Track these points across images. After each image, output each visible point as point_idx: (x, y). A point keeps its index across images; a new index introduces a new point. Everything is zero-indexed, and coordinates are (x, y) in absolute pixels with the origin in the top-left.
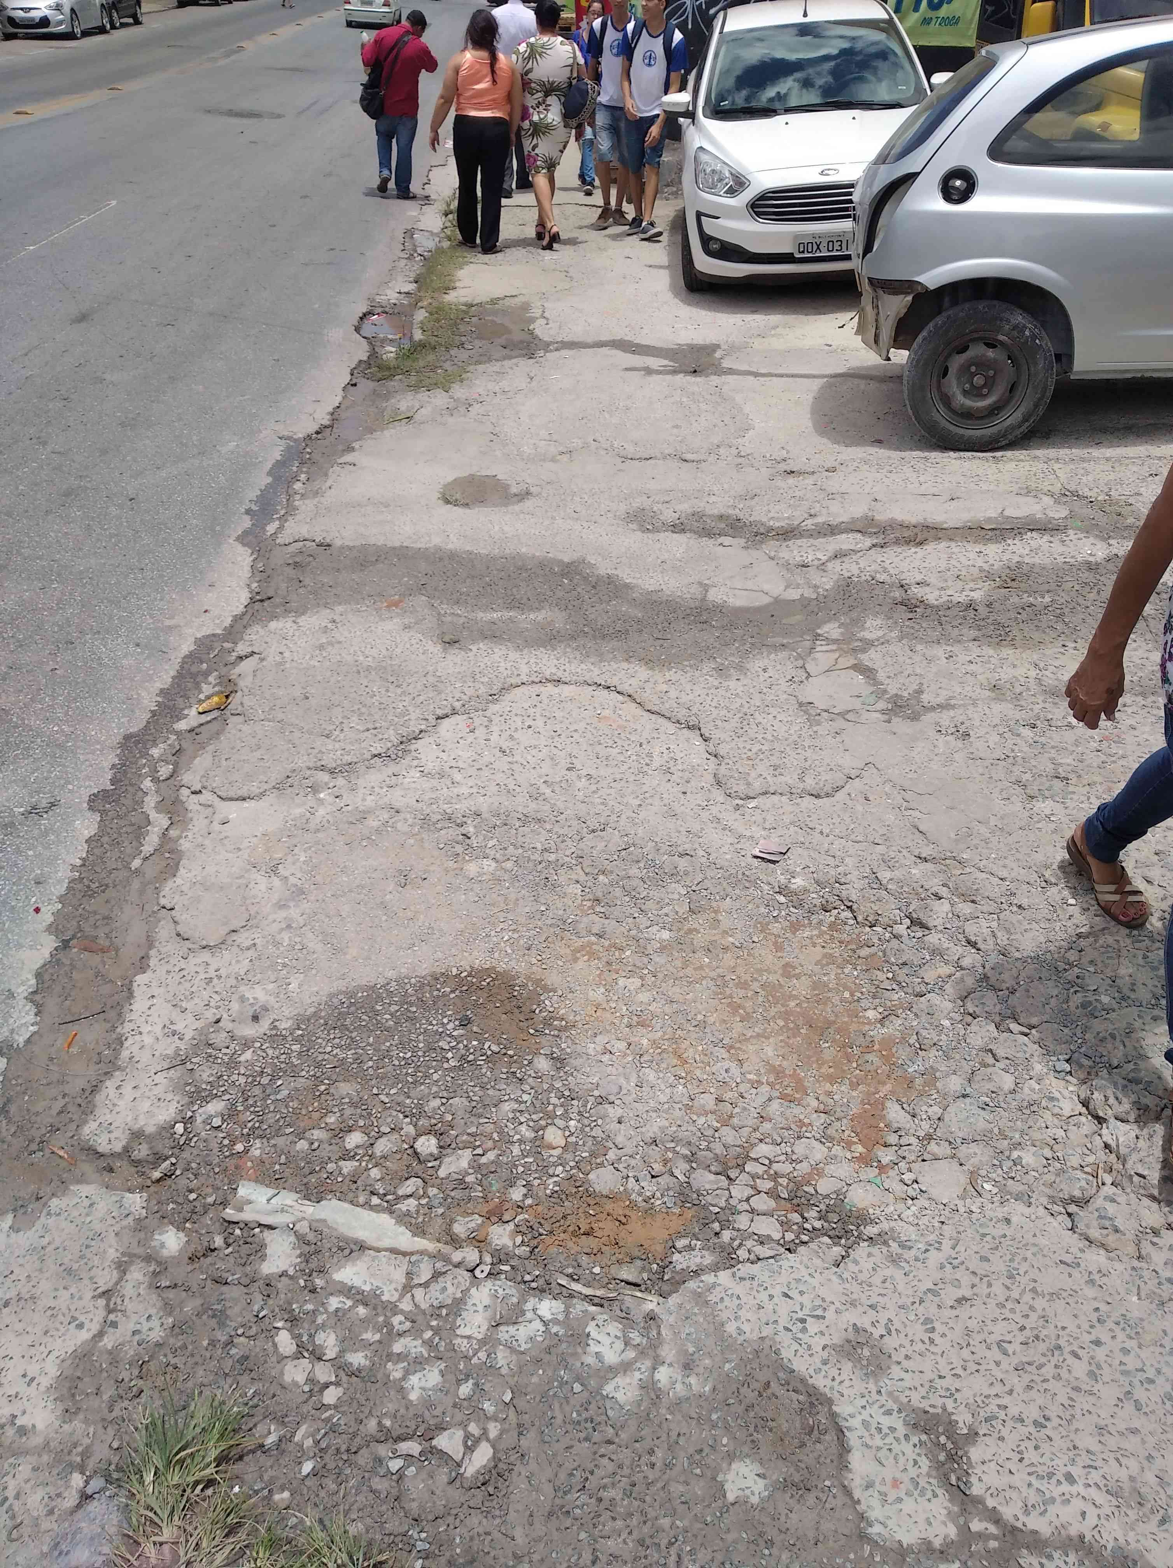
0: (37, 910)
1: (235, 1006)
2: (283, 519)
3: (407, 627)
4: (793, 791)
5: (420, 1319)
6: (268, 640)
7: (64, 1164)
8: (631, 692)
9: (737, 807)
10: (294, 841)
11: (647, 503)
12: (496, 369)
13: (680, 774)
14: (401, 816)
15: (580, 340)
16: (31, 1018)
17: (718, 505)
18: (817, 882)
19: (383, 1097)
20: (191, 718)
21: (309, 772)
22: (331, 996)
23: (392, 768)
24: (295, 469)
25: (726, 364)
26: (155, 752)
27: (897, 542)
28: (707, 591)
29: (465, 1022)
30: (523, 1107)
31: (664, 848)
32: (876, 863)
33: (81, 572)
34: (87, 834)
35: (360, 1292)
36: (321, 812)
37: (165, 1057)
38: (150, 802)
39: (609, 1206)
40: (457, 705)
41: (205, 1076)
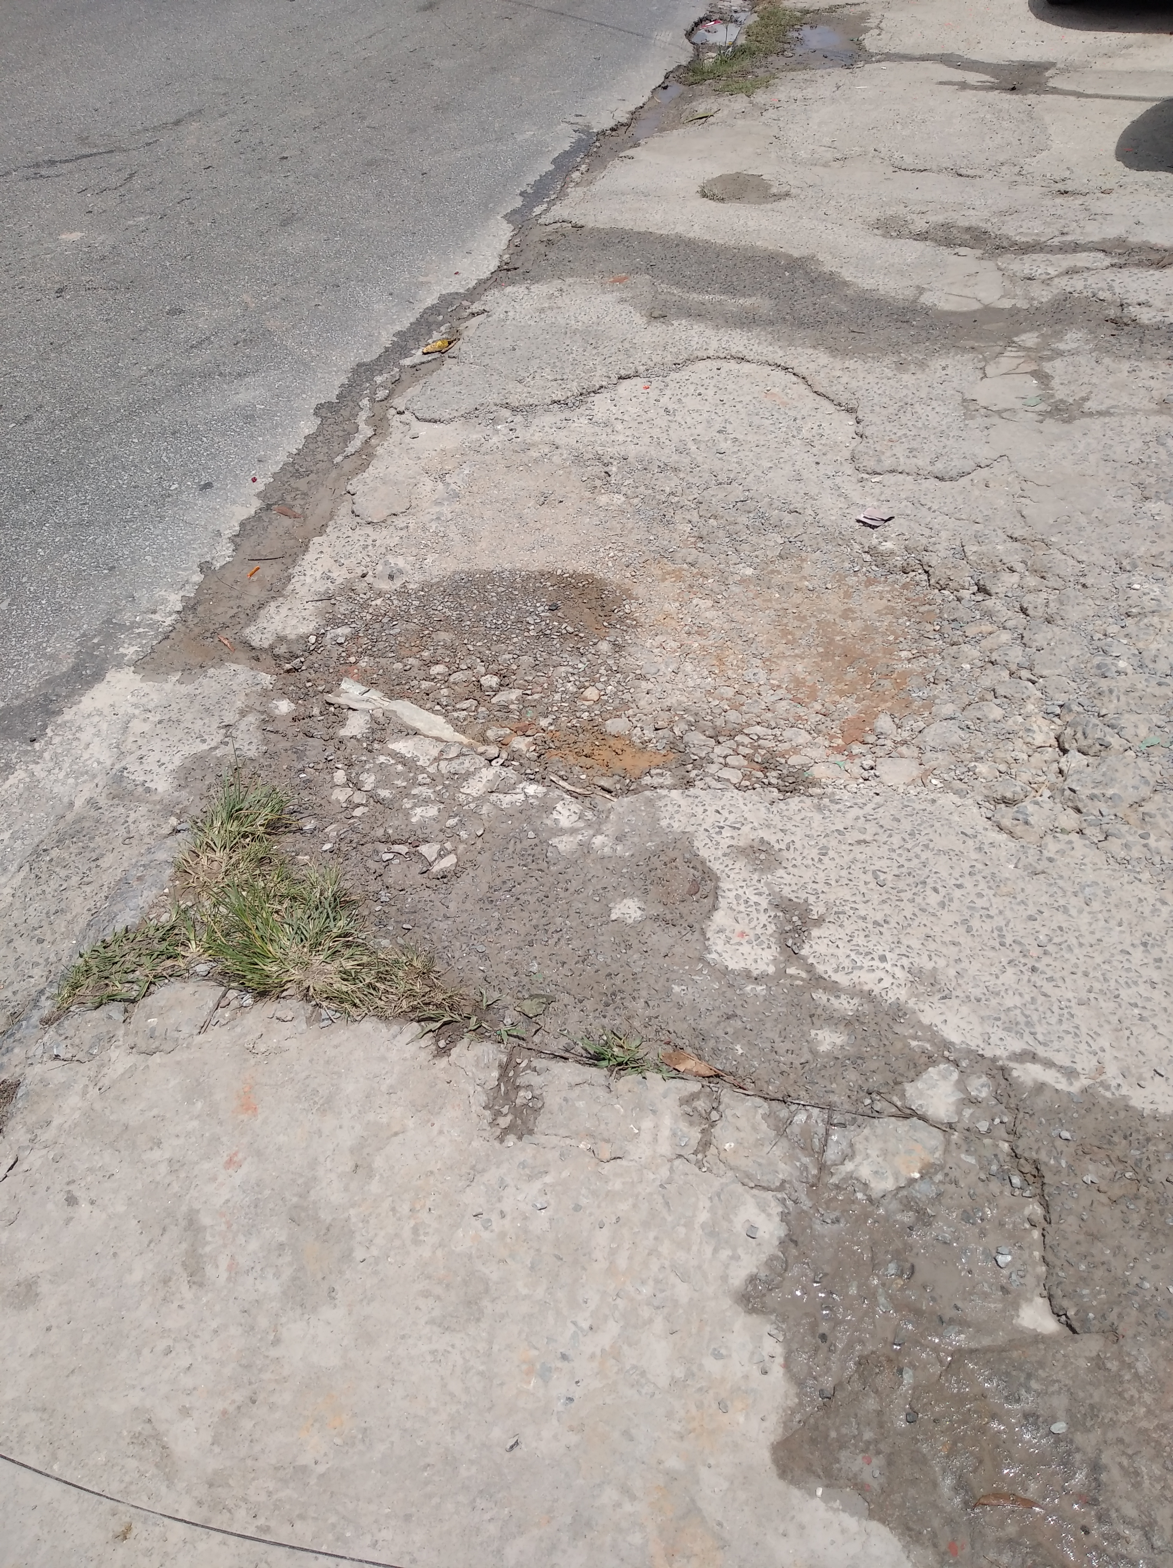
0: (254, 480)
1: (380, 568)
2: (552, 203)
3: (622, 301)
4: (921, 472)
5: (438, 780)
6: (500, 301)
7: (227, 650)
8: (805, 374)
9: (861, 480)
10: (465, 459)
11: (901, 210)
12: (807, 77)
13: (820, 447)
14: (560, 451)
15: (907, 52)
16: (229, 552)
17: (973, 219)
18: (906, 549)
19: (470, 647)
20: (417, 356)
21: (495, 408)
22: (455, 573)
23: (567, 414)
24: (578, 160)
25: (1051, 83)
26: (379, 379)
27: (1139, 264)
28: (921, 294)
29: (553, 608)
30: (576, 671)
31: (777, 503)
32: (967, 538)
33: (363, 230)
34: (307, 432)
35: (403, 757)
36: (495, 439)
37: (317, 593)
38: (363, 415)
39: (612, 742)
40: (641, 369)
41: (342, 610)
